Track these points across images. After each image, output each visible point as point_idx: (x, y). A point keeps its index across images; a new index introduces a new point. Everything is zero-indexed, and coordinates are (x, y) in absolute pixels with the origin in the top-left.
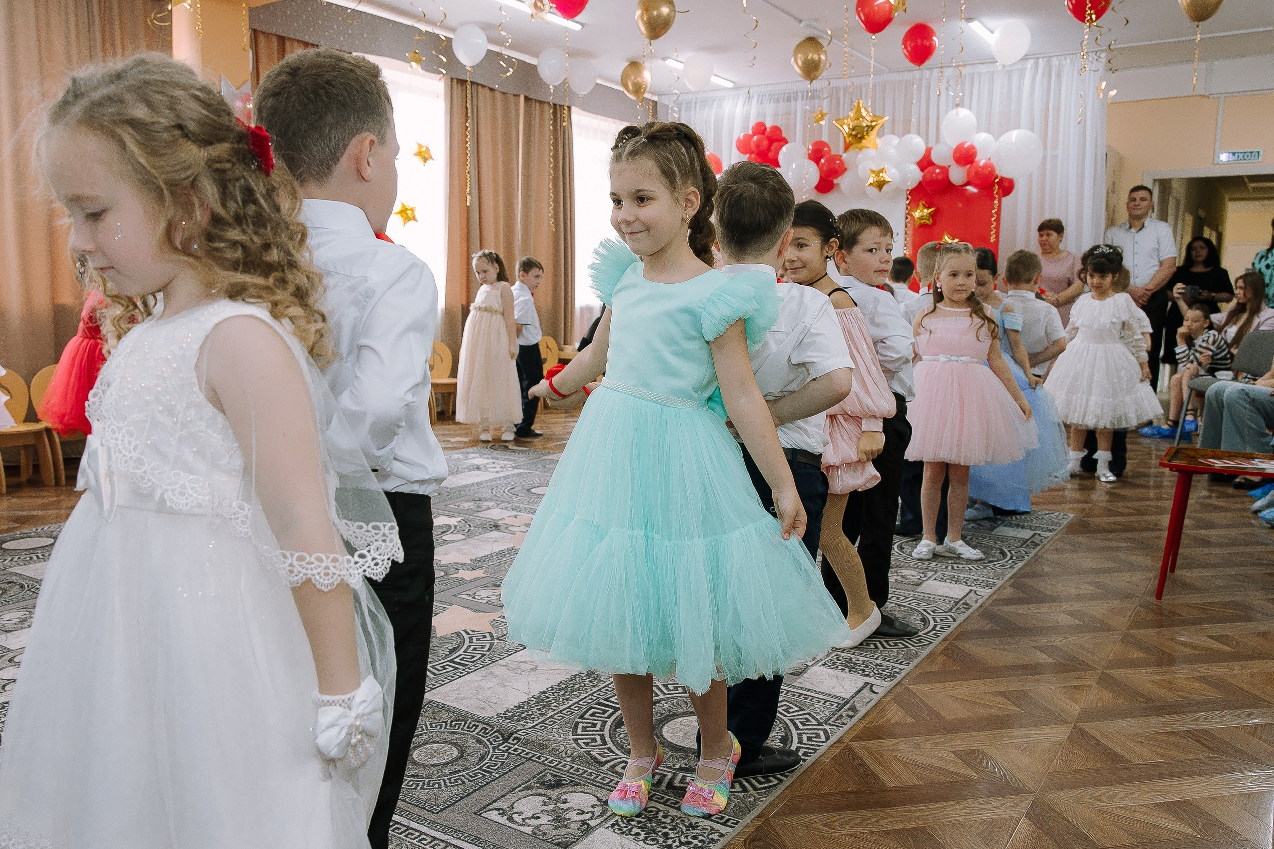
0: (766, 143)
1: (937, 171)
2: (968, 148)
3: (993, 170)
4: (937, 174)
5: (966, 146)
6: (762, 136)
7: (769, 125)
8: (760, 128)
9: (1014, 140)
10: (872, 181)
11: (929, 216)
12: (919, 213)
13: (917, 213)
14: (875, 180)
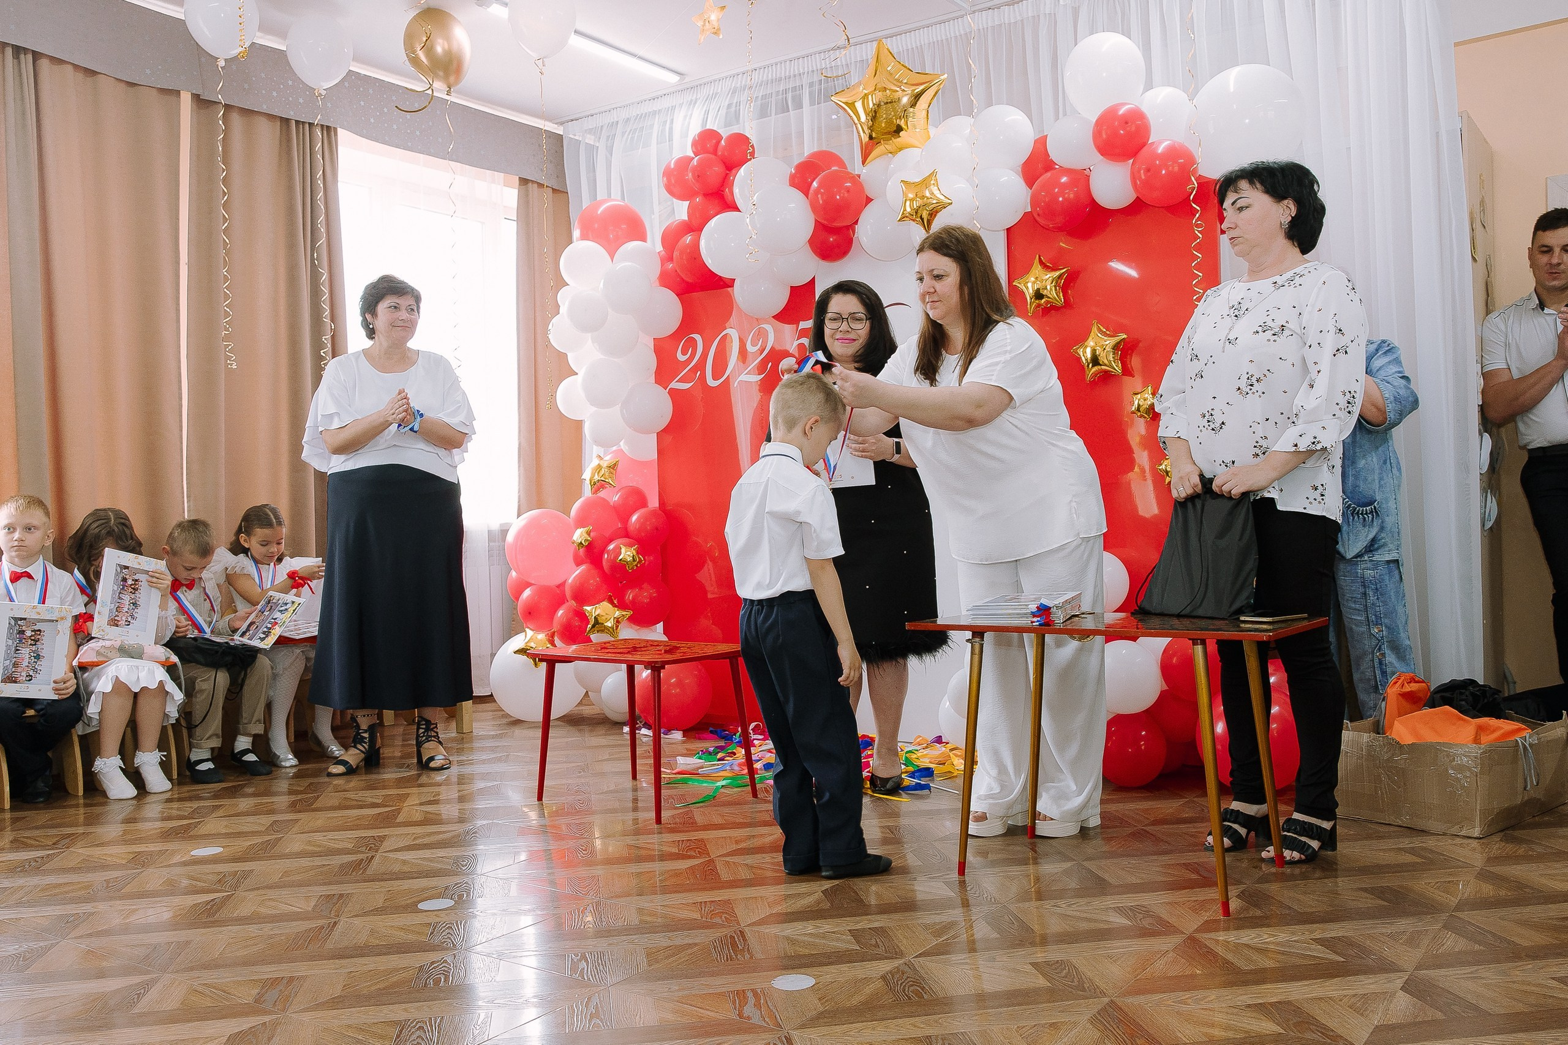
0: (718, 169)
1: (1064, 179)
2: (1123, 115)
3: (1191, 160)
4: (1064, 186)
5: (1121, 112)
6: (714, 156)
7: (725, 133)
8: (707, 140)
9: (1232, 90)
10: (908, 209)
11: (1055, 286)
12: (1034, 283)
13: (1030, 285)
14: (915, 207)
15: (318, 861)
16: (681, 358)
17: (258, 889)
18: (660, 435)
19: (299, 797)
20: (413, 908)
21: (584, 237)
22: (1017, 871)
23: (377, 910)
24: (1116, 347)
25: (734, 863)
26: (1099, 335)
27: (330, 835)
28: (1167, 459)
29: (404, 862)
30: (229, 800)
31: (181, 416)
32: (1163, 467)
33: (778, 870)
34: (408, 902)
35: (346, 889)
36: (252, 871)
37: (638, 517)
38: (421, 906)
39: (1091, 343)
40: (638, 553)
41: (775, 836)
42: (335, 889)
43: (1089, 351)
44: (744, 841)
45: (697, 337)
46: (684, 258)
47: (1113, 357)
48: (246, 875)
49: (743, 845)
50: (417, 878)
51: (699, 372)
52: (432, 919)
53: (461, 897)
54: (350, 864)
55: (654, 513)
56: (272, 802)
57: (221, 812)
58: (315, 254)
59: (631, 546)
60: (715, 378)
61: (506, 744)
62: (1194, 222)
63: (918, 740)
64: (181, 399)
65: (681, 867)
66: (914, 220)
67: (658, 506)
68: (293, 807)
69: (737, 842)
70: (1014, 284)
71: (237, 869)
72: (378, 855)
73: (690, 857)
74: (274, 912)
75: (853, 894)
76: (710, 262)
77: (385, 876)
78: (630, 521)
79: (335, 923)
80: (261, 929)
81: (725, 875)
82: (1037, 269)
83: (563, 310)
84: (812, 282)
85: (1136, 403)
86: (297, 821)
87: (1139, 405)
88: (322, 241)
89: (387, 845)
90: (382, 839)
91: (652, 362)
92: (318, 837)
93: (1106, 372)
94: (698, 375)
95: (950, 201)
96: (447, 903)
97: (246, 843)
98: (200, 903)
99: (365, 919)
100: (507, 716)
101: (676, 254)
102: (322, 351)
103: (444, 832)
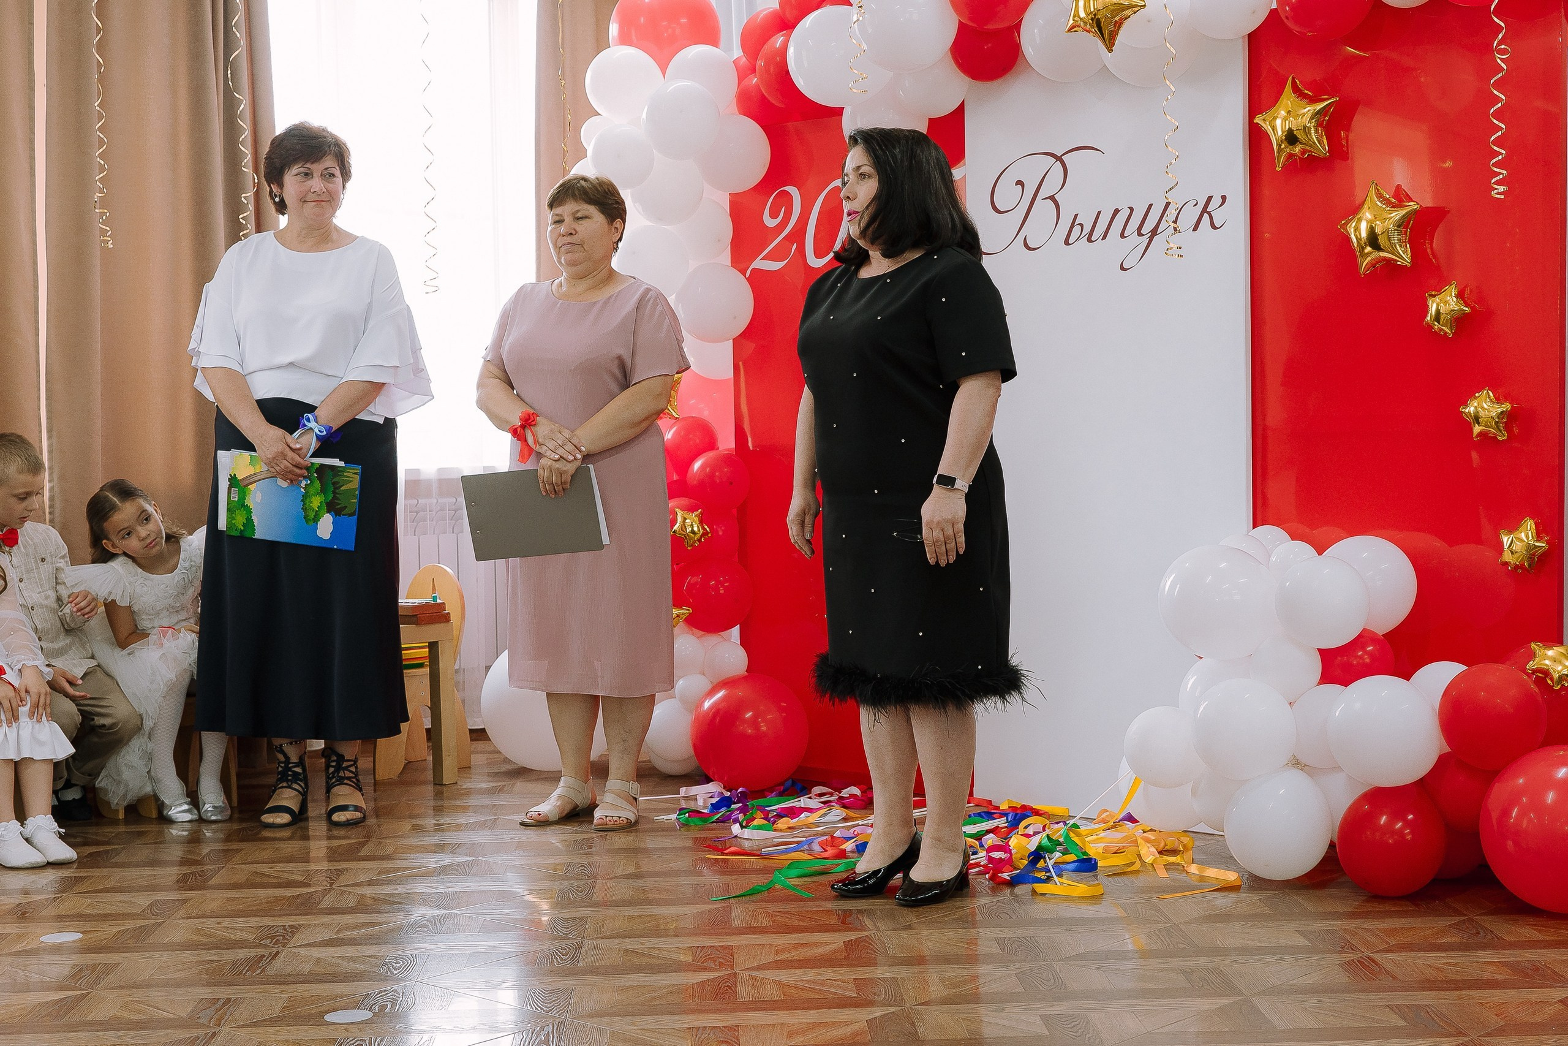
10: (1082, 14)
11: (1316, 127)
12: (1284, 119)
13: (1278, 122)
14: (1092, 9)
15: (205, 956)
16: (770, 222)
17: (122, 987)
18: (736, 341)
19: (194, 869)
20: (318, 1019)
21: (625, 39)
22: (1153, 1006)
23: (270, 1020)
24: (1402, 224)
25: (762, 979)
26: (1379, 203)
27: (227, 922)
28: (1476, 398)
29: (318, 961)
30: (98, 870)
31: (37, 313)
32: (1472, 409)
33: (820, 990)
34: (313, 1011)
35: (236, 992)
36: (118, 964)
37: (702, 467)
38: (328, 1018)
39: (1368, 215)
40: (701, 522)
41: (835, 946)
42: (221, 992)
43: (1364, 226)
44: (789, 951)
45: (793, 190)
46: (772, 69)
47: (1400, 240)
48: (109, 969)
49: (784, 956)
50: (331, 982)
51: (795, 244)
52: (339, 1035)
53: (383, 1008)
54: (247, 960)
55: (727, 459)
56: (155, 875)
57: (85, 886)
58: (229, 72)
59: (691, 509)
60: (818, 255)
61: (497, 803)
62: (1495, 44)
63: (1103, 816)
64: (36, 288)
65: (685, 982)
66: (1088, 31)
67: (734, 446)
68: (183, 883)
69: (777, 953)
70: (1256, 121)
71: (98, 962)
72: (286, 950)
73: (705, 969)
74: (137, 1017)
75: (908, 1026)
76: (803, 84)
77: (290, 979)
78: (690, 469)
79: (214, 1034)
80: (119, 1037)
81: (744, 993)
82: (1288, 99)
83: (589, 153)
84: (960, 110)
85: (1433, 309)
86: (185, 901)
87: (1438, 313)
88: (240, 52)
89: (300, 938)
90: (295, 929)
91: (726, 228)
92: (210, 924)
93: (1388, 261)
94: (793, 250)
95: (1144, 4)
96: (364, 1015)
97: (111, 929)
98: (48, 1002)
99: (253, 1030)
100: (509, 761)
101: (760, 63)
102: (240, 217)
103: (380, 924)
